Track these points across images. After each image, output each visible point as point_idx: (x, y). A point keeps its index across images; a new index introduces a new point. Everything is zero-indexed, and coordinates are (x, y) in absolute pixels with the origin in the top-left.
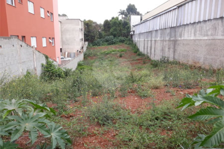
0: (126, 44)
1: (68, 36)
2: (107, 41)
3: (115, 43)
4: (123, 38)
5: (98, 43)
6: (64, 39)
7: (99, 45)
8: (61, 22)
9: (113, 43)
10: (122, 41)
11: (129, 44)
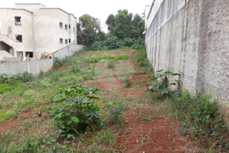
0: (134, 48)
1: (42, 34)
2: (108, 44)
3: (118, 47)
4: (130, 40)
5: (96, 46)
6: (36, 39)
7: (96, 50)
8: (32, 13)
9: (115, 47)
10: (129, 45)
11: (137, 49)
